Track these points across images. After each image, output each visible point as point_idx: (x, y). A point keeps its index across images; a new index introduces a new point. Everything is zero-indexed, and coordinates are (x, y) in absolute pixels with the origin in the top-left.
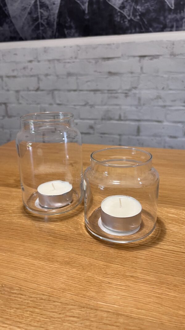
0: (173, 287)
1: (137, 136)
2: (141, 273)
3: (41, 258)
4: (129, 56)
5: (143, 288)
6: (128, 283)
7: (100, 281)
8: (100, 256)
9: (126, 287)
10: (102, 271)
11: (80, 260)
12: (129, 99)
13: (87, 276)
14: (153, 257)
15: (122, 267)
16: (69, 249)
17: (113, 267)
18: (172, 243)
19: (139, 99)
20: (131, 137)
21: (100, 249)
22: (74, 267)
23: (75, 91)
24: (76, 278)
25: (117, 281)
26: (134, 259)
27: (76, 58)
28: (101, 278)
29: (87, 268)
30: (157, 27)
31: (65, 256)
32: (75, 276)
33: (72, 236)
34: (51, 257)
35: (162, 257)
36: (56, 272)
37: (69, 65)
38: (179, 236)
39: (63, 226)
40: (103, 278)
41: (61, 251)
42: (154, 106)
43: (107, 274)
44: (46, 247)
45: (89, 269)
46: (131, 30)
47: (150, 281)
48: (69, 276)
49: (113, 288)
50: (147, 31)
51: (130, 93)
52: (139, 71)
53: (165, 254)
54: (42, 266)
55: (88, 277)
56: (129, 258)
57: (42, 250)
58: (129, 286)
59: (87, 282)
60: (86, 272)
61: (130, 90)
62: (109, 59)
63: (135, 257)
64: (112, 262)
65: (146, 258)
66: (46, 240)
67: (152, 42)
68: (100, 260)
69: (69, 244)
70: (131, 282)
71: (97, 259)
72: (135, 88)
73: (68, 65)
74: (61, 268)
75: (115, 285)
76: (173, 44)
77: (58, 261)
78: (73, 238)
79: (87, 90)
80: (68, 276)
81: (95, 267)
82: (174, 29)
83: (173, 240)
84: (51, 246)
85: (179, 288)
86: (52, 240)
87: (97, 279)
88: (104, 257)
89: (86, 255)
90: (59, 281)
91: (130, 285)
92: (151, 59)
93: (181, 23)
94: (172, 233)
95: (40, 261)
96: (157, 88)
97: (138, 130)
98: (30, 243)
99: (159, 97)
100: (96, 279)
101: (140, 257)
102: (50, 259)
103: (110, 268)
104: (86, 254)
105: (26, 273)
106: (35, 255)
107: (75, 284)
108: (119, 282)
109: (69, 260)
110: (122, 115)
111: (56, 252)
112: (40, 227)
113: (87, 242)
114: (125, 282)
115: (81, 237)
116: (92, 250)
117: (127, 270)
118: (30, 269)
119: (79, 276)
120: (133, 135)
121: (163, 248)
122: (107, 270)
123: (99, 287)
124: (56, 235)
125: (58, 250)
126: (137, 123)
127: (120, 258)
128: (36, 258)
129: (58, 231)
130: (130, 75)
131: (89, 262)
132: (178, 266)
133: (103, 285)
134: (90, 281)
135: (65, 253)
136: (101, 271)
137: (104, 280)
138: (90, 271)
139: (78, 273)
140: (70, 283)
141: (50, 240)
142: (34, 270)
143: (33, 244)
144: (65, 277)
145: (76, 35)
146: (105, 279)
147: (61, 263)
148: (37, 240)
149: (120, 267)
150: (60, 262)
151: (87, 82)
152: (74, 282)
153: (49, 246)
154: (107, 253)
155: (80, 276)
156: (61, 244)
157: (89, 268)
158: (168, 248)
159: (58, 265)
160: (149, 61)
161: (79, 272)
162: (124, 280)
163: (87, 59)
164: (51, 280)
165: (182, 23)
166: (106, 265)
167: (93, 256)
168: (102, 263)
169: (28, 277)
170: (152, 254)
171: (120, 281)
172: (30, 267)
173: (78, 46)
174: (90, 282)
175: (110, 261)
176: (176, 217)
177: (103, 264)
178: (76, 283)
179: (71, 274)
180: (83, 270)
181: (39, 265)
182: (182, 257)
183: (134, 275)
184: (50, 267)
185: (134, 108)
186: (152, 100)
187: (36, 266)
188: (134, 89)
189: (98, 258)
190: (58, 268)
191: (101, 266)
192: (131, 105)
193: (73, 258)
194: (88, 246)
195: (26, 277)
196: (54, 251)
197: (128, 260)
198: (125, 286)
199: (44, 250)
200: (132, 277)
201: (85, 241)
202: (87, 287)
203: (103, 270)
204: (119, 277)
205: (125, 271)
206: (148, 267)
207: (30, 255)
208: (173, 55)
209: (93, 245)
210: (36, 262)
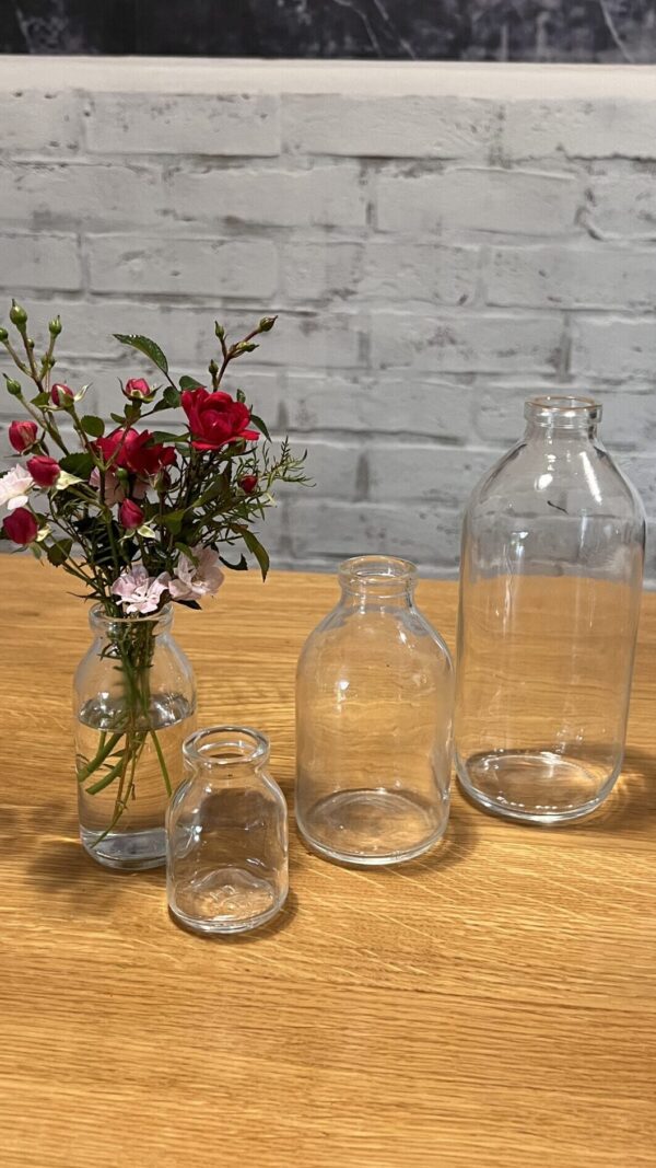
0: (535, 1127)
1: (357, 500)
2: (431, 1091)
3: (67, 1075)
4: (316, 156)
5: (440, 1138)
6: (389, 1130)
7: (295, 1134)
8: (283, 1046)
9: (383, 1144)
10: (296, 1097)
11: (211, 1065)
12: (318, 338)
13: (248, 1120)
14: (463, 1030)
15: (365, 1076)
16: (165, 1032)
17: (331, 1079)
18: (528, 976)
19: (364, 342)
20: (332, 503)
21: (280, 1021)
22: (197, 1094)
23: (72, 294)
24: (209, 1132)
25: (355, 1127)
26: (402, 1045)
27: (74, 148)
28: (296, 1124)
29: (241, 1092)
30: (432, 39)
31: (155, 1056)
32: (204, 1125)
33: (170, 982)
34: (104, 1066)
35: (494, 1027)
36: (134, 1118)
37: (43, 175)
38: (550, 949)
39: (125, 945)
40: (304, 1119)
41: (136, 1042)
42: (428, 374)
43: (318, 1107)
44: (76, 1030)
45: (252, 1096)
46: (323, 44)
47: (462, 1114)
48: (185, 1125)
49: (340, 1150)
50: (391, 53)
51: (323, 316)
52: (362, 219)
53: (506, 1018)
54: (79, 1102)
55: (251, 1123)
56: (385, 1043)
57: (63, 1044)
58: (394, 1139)
59: (253, 1139)
60: (240, 1106)
61: (322, 302)
62: (225, 160)
63: (405, 1038)
64: (325, 1063)
65: (442, 1037)
66: (71, 1004)
67: (413, 99)
68: (286, 1061)
69: (162, 1014)
70: (400, 1125)
71: (274, 1056)
72: (346, 294)
73: (36, 178)
74: (150, 1103)
75: (347, 1141)
76: (501, 117)
77: (133, 1080)
78: (175, 988)
79: (129, 295)
80: (179, 1128)
81: (270, 1086)
82: (504, 51)
83: (529, 966)
84: (95, 1027)
85: (554, 1128)
86: (96, 1003)
87: (281, 1128)
88: (296, 1047)
89: (233, 1046)
90: (150, 1148)
91: (399, 1134)
92: (410, 174)
93: (528, 28)
94: (525, 937)
95: (67, 1086)
96: (436, 299)
97: (364, 476)
98: (12, 1022)
99: (444, 338)
100: (281, 1125)
101: (421, 1035)
102: (99, 1073)
103: (323, 1084)
104: (234, 1043)
105: (25, 1133)
106: (39, 1064)
107: (210, 1151)
108: (360, 1127)
109: (175, 1071)
110: (293, 409)
111: (120, 1045)
112: (34, 956)
113: (229, 999)
114: (378, 1126)
115: (202, 982)
116: (249, 1025)
117: (384, 1086)
118: (35, 1117)
119: (220, 1124)
120: (343, 497)
121: (498, 997)
122: (314, 1092)
123: (293, 1151)
124: (107, 981)
125: (127, 1039)
126: (356, 445)
127: (354, 1047)
128: (46, 1075)
129: (107, 964)
130: (320, 237)
131: (246, 1072)
132: (551, 1055)
133: (308, 1144)
134: (261, 1136)
135: (155, 1047)
136: (293, 1100)
137: (308, 1129)
138: (254, 1103)
139: (213, 1114)
140: (190, 1151)
141: (86, 1005)
142: (49, 1119)
143: (22, 1024)
144: (170, 1132)
145: (74, 42)
146: (311, 1123)
147: (147, 1085)
148: (36, 1009)
149: (356, 1079)
150: (143, 1080)
151: (128, 257)
152: (203, 1146)
153: (88, 1027)
154: (305, 1032)
155: (223, 1122)
156: (131, 1015)
157: (250, 1093)
158: (513, 993)
159: (137, 1094)
160: (401, 178)
161: (216, 1111)
162: (373, 1120)
163: (126, 155)
164: (121, 1147)
165: (535, 30)
166: (308, 1074)
167: (256, 1047)
168: (293, 1069)
169: (34, 1148)
170: (461, 1023)
171: (362, 1124)
172: (32, 1110)
173: (81, 94)
174: (262, 1140)
175: (322, 1059)
176: (536, 875)
177: (297, 1073)
178: (211, 1147)
179: (190, 1120)
180: (228, 1101)
181: (65, 1100)
182: (560, 1023)
183: (408, 1099)
184: (110, 1103)
185: (339, 380)
186: (419, 347)
187: (54, 1106)
188: (337, 299)
189: (277, 1053)
190: (139, 1105)
191: (290, 1080)
192: (330, 369)
193: (187, 1061)
194: (233, 1014)
195: (29, 1147)
196: (110, 1044)
197: (380, 1049)
198: (384, 1141)
199: (73, 1042)
200: (400, 1105)
201: (219, 994)
202: (253, 1158)
203: (299, 1094)
204: (357, 1111)
205: (375, 1091)
206: (452, 1067)
207: (21, 1067)
208: (499, 160)
209: (252, 1009)
210: (52, 1090)
